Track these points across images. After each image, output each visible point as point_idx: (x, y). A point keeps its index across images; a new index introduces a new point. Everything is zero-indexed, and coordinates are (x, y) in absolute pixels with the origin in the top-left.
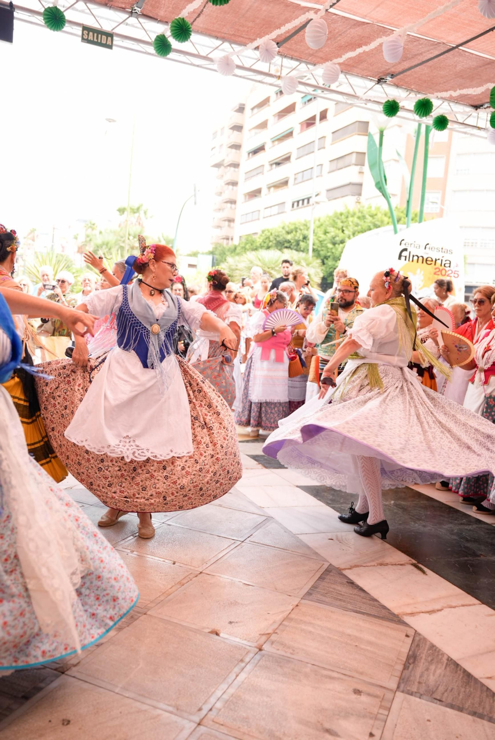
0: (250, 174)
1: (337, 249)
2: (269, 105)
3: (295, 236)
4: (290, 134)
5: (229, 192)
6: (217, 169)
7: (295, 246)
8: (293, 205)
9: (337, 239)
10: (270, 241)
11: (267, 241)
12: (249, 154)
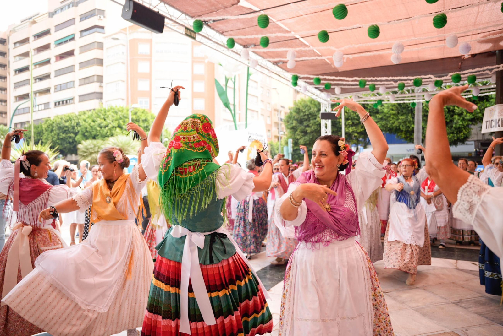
0: (18, 85)
2: (29, 43)
3: (71, 123)
4: (48, 62)
8: (55, 104)
9: (102, 125)
12: (16, 72)
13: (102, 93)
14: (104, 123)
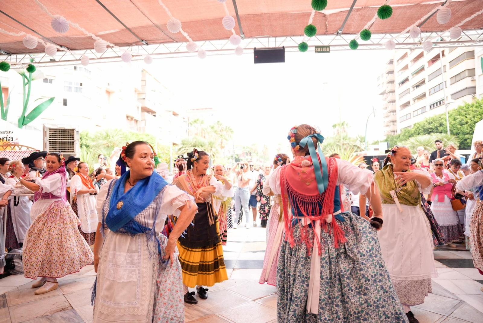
0: (402, 95)
1: (464, 128)
2: (407, 57)
3: (435, 124)
4: (423, 69)
5: (391, 107)
6: (382, 96)
7: (436, 130)
8: (431, 107)
9: (463, 121)
10: (420, 130)
11: (418, 130)
12: (399, 84)
13: (475, 87)
14: (465, 120)
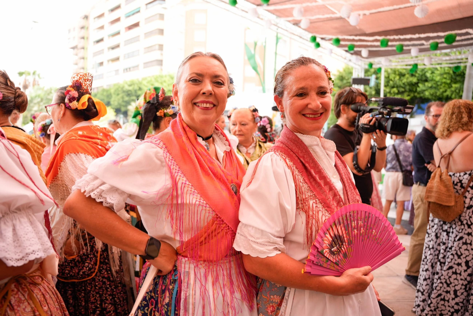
0: (95, 54)
2: (104, 18)
4: (118, 34)
5: (81, 63)
6: (73, 50)
12: (94, 42)
13: (161, 61)
